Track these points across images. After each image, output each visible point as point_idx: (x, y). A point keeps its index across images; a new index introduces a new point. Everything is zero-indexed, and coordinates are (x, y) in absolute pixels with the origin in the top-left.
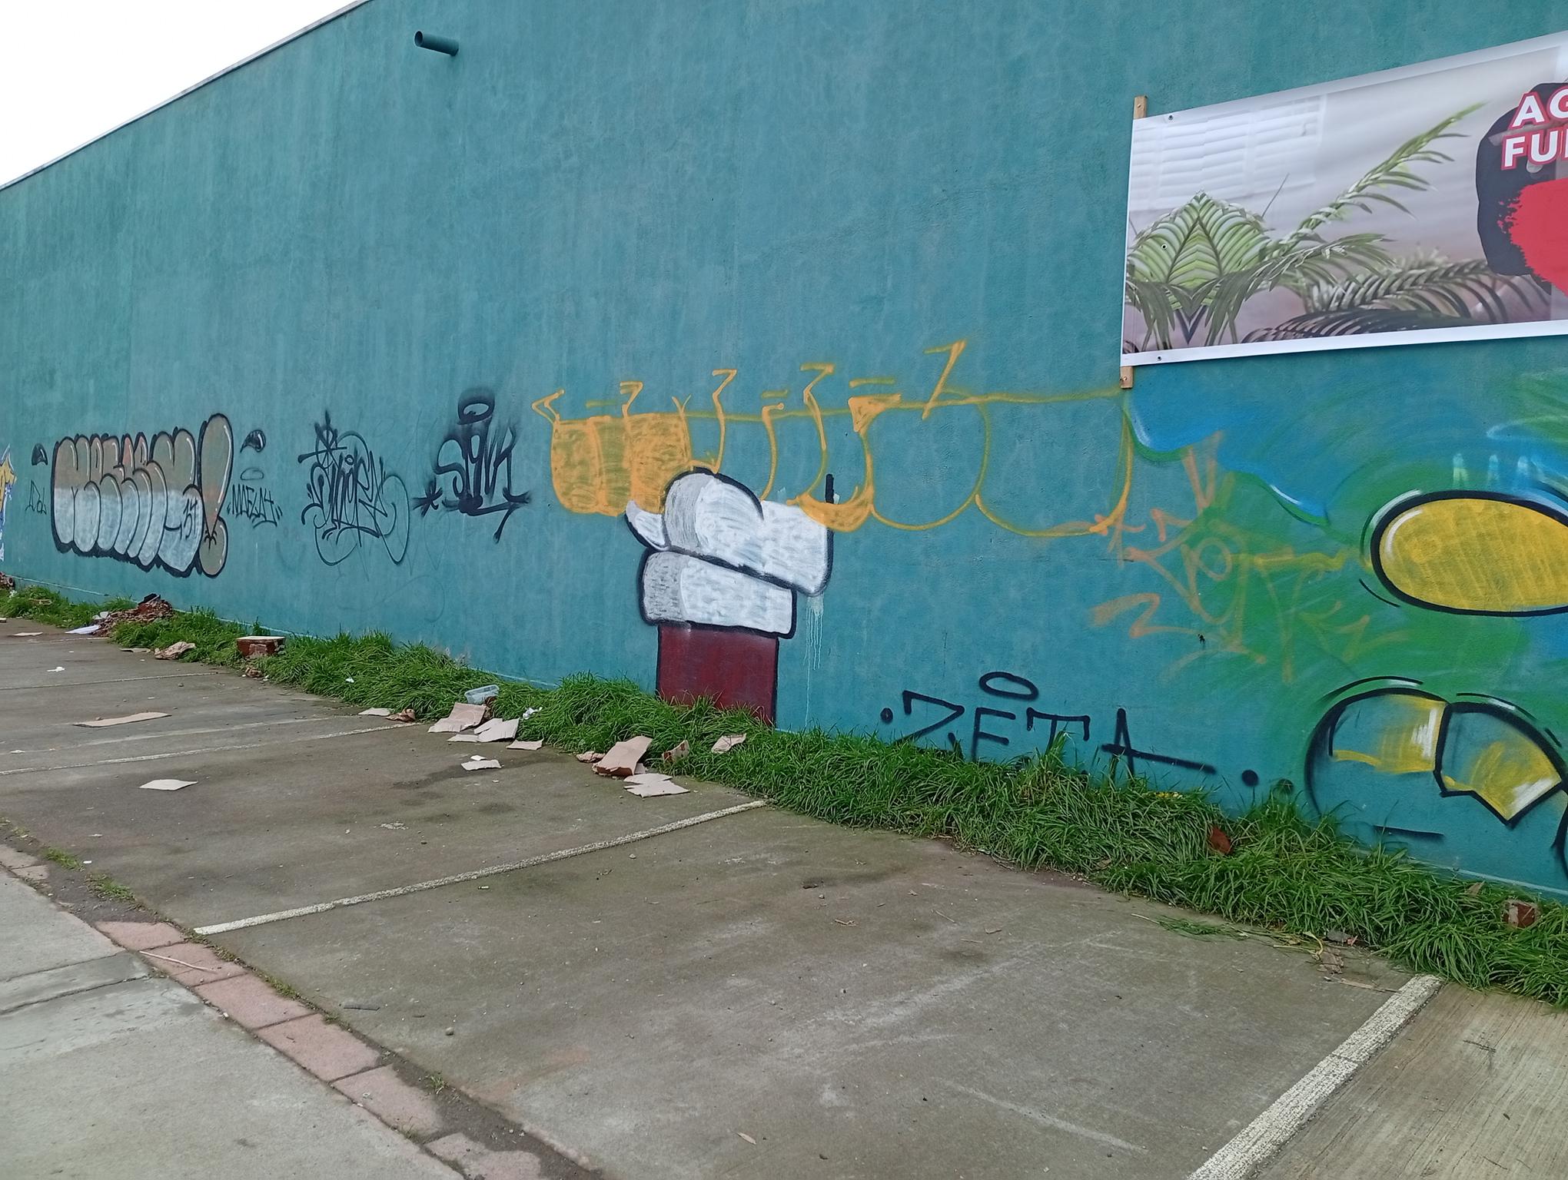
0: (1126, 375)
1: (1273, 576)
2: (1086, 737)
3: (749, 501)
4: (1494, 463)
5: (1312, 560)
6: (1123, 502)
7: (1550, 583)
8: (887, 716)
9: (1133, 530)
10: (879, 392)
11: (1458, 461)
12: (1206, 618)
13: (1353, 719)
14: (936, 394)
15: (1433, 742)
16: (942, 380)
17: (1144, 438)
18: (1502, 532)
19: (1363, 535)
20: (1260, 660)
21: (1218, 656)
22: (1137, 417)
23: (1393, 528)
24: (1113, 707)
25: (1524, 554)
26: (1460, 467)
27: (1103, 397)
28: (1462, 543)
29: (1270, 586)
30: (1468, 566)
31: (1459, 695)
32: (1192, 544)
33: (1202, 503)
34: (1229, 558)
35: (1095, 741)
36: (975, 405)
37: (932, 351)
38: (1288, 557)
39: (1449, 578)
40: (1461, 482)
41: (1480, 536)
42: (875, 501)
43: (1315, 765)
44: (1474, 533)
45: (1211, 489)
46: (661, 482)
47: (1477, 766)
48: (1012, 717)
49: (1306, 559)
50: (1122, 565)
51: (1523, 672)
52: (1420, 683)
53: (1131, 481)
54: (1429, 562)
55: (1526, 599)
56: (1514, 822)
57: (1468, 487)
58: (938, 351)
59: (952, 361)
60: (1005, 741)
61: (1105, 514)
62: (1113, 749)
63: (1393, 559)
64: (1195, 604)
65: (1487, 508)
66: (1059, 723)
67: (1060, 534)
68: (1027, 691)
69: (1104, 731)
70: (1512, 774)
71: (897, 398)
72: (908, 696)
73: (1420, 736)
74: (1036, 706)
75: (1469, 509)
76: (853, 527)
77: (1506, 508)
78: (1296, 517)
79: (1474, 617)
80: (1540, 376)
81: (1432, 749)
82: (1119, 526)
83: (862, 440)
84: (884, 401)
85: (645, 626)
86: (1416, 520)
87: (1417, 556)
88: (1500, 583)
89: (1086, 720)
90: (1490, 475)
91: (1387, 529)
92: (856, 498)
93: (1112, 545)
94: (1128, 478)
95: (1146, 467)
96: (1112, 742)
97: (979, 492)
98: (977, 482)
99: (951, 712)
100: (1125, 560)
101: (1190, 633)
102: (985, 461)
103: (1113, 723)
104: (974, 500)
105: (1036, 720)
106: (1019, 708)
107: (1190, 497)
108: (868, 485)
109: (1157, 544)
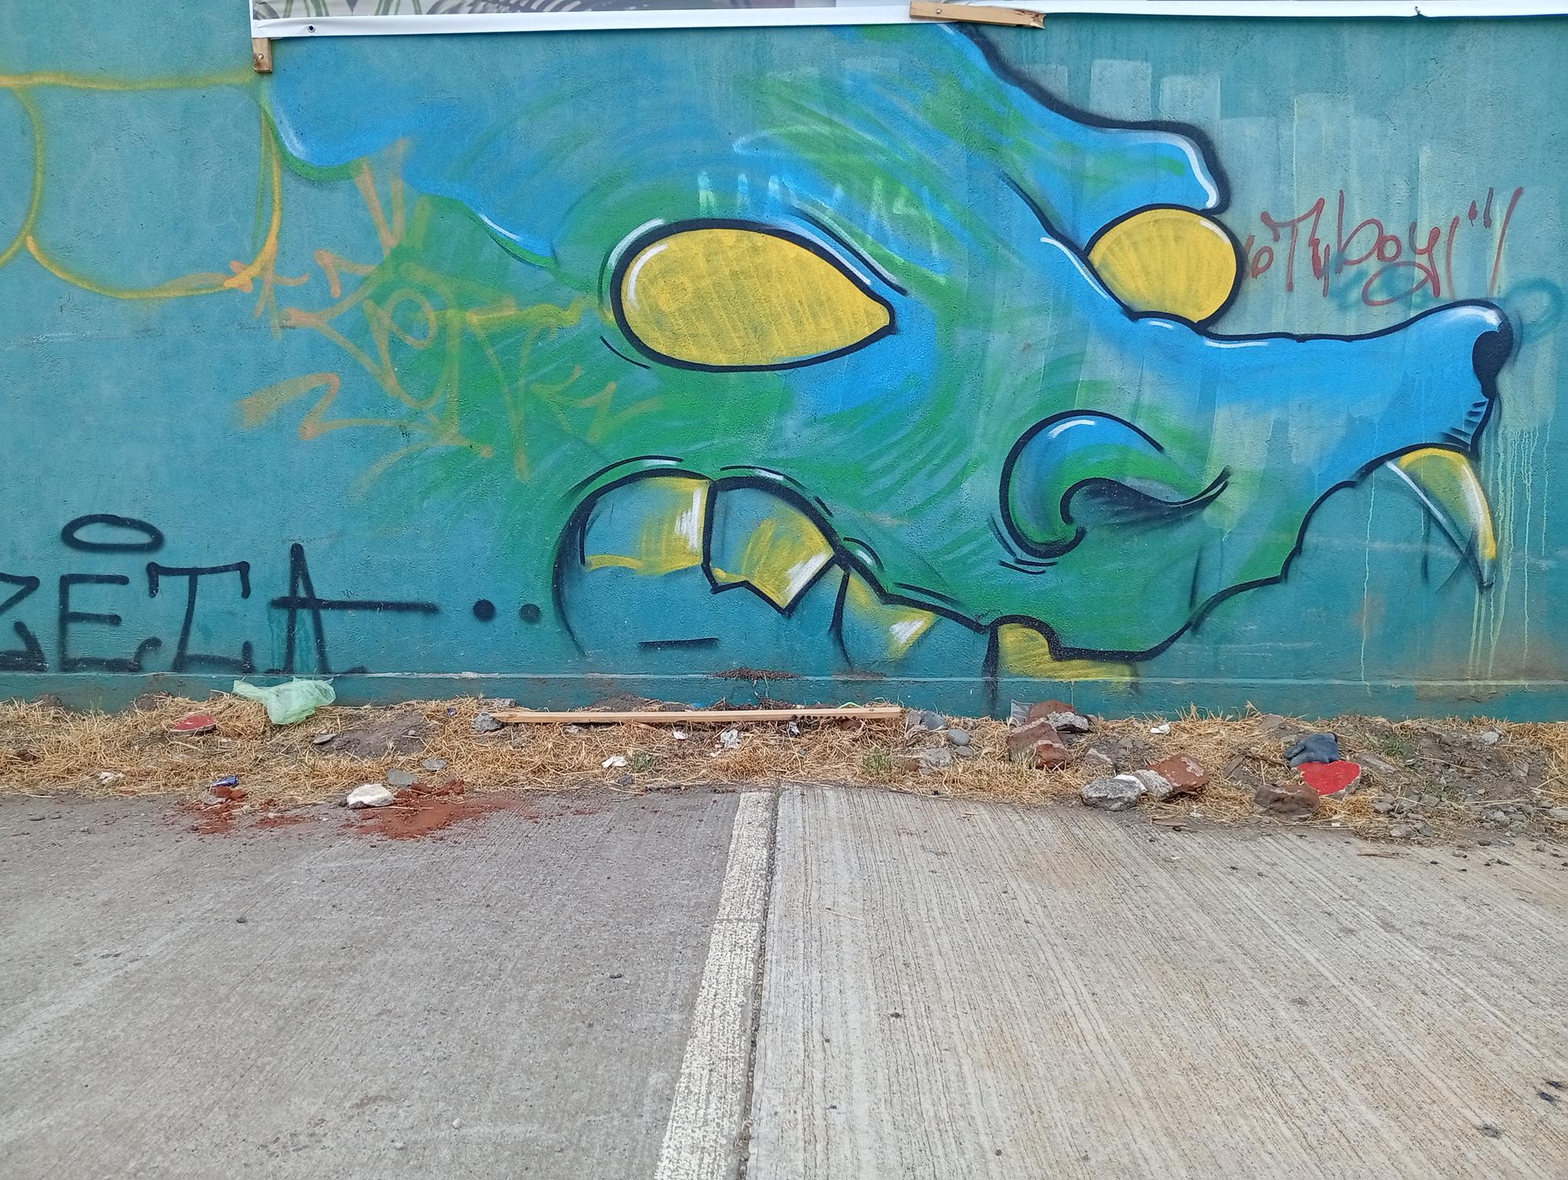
0: (261, 50)
1: (492, 339)
2: (246, 592)
5: (538, 313)
6: (272, 240)
7: (810, 327)
9: (290, 283)
11: (703, 181)
12: (408, 403)
13: (605, 516)
15: (699, 529)
17: (296, 147)
19: (601, 278)
20: (485, 452)
21: (429, 452)
22: (283, 116)
23: (636, 268)
24: (283, 542)
25: (781, 295)
26: (706, 189)
27: (230, 85)
28: (714, 284)
29: (490, 351)
30: (722, 313)
31: (723, 469)
32: (379, 298)
33: (389, 240)
35: (261, 596)
36: (10, 92)
38: (510, 312)
39: (703, 328)
40: (709, 207)
45: (398, 220)
47: (748, 551)
48: (123, 580)
49: (534, 313)
50: (280, 334)
52: (680, 460)
53: (281, 211)
55: (786, 348)
57: (717, 214)
60: (115, 620)
61: (247, 260)
62: (288, 604)
63: (638, 308)
64: (391, 383)
66: (201, 578)
67: (178, 294)
68: (144, 538)
69: (272, 580)
70: (785, 554)
73: (684, 524)
74: (161, 558)
75: (719, 241)
77: (759, 239)
78: (515, 256)
79: (732, 374)
80: (786, 77)
82: (269, 277)
86: (661, 257)
87: (666, 303)
89: (243, 568)
90: (739, 201)
91: (628, 271)
93: (261, 306)
94: (277, 206)
95: (303, 189)
96: (286, 594)
97: (33, 232)
98: (27, 215)
99: (15, 589)
100: (283, 327)
101: (387, 424)
102: (39, 182)
103: (284, 566)
104: (24, 245)
105: (162, 580)
106: (133, 566)
107: (370, 231)
109: (328, 301)
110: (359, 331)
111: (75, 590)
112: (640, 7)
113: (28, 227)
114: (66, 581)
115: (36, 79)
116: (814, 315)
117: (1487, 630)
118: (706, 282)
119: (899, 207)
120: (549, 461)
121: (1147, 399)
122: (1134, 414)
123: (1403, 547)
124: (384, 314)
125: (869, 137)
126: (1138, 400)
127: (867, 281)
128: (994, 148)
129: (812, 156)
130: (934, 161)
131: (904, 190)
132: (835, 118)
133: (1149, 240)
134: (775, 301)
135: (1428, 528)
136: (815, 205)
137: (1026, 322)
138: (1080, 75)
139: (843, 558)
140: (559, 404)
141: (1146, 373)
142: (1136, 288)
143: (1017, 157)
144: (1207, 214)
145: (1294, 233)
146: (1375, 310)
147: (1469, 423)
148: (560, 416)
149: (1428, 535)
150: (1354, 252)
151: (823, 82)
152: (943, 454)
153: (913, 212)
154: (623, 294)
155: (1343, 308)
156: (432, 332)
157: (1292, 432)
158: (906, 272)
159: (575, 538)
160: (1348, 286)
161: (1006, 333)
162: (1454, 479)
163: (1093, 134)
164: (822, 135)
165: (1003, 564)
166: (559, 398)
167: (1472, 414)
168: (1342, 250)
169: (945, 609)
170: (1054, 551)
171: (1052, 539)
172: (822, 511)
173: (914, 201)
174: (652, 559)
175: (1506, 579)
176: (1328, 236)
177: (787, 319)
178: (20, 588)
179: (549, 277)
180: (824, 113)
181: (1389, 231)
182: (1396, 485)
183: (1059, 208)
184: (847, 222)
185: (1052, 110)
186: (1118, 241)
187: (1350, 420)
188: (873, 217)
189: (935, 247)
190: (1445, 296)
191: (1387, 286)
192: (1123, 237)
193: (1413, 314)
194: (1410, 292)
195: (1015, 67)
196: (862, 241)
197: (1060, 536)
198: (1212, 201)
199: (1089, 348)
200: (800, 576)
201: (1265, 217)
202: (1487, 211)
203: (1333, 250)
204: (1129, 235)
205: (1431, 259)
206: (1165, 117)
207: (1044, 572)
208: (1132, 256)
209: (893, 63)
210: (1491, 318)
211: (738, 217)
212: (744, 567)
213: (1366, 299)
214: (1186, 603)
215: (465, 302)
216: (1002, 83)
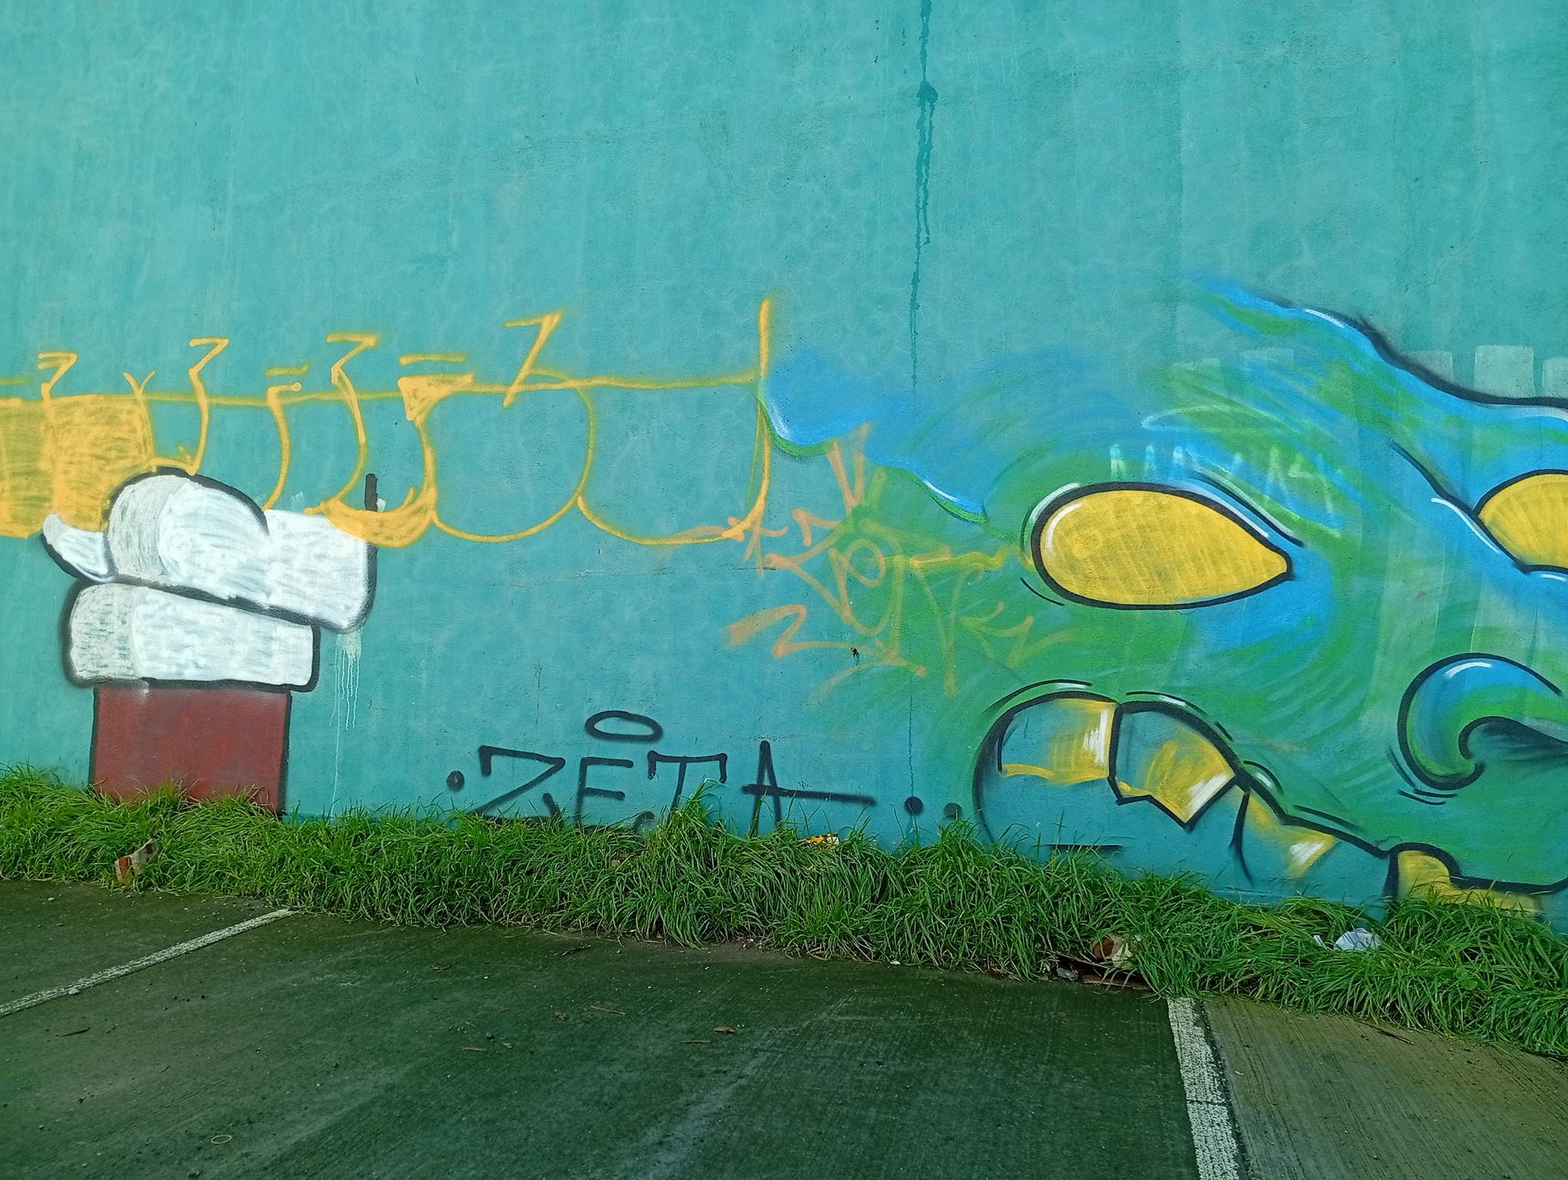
2: (723, 778)
3: (245, 510)
4: (1150, 454)
5: (970, 559)
6: (760, 502)
7: (1211, 573)
8: (456, 781)
9: (773, 534)
10: (442, 371)
11: (1114, 451)
12: (859, 628)
13: (1020, 730)
14: (522, 375)
16: (530, 359)
17: (783, 430)
19: (1023, 531)
21: (874, 671)
22: (774, 407)
23: (1053, 523)
24: (755, 739)
26: (1117, 458)
27: (735, 384)
29: (928, 589)
30: (1130, 560)
31: (1128, 694)
33: (851, 502)
34: (882, 561)
35: (735, 782)
36: (574, 390)
37: (515, 324)
38: (946, 558)
39: (1111, 572)
40: (1119, 473)
41: (1141, 528)
42: (439, 507)
43: (984, 785)
44: (1134, 525)
45: (859, 486)
46: (104, 488)
47: (1152, 769)
48: (629, 764)
50: (762, 574)
51: (1190, 666)
52: (1089, 685)
53: (769, 478)
54: (1091, 557)
55: (1188, 590)
56: (1191, 825)
57: (1126, 478)
58: (523, 324)
59: (543, 335)
60: (620, 796)
61: (741, 516)
62: (756, 790)
64: (847, 614)
65: (1146, 499)
66: (689, 765)
67: (687, 542)
68: (647, 731)
69: (744, 769)
70: (1187, 772)
71: (468, 379)
72: (486, 754)
73: (1092, 741)
74: (659, 748)
75: (1128, 501)
76: (406, 541)
77: (1165, 499)
78: (952, 514)
79: (1138, 612)
80: (1190, 366)
81: (1105, 754)
82: (757, 530)
83: (418, 431)
84: (449, 382)
85: (73, 691)
86: (1076, 514)
87: (1078, 551)
88: (1163, 575)
89: (722, 759)
90: (1147, 467)
91: (1048, 523)
92: (411, 503)
93: (749, 552)
95: (786, 462)
96: (755, 782)
97: (582, 494)
98: (580, 481)
99: (546, 767)
100: (765, 568)
101: (842, 646)
102: (588, 455)
103: (754, 759)
104: (576, 503)
105: (659, 765)
106: (637, 753)
107: (838, 495)
108: (428, 487)
109: (801, 549)
110: (824, 572)
111: (590, 769)
113: (579, 490)
114: (586, 763)
115: (594, 382)
116: (1215, 563)
118: (1116, 535)
119: (1295, 472)
121: (1542, 644)
122: (1530, 658)
126: (1533, 644)
127: (1265, 535)
129: (1213, 430)
130: (1328, 433)
131: (1299, 458)
132: (1235, 399)
133: (1538, 501)
134: (1178, 550)
137: (1419, 572)
138: (1467, 359)
139: (1242, 779)
140: (983, 633)
141: (1541, 622)
142: (1525, 540)
143: (1407, 429)
148: (984, 643)
151: (1224, 370)
152: (1341, 688)
153: (1308, 476)
154: (1041, 543)
156: (882, 573)
158: (1302, 526)
159: (993, 748)
161: (1400, 582)
163: (1479, 409)
164: (1223, 413)
165: (1403, 793)
166: (983, 629)
169: (1344, 833)
170: (1455, 783)
171: (1451, 772)
172: (1223, 735)
173: (1310, 465)
174: (1063, 770)
177: (1189, 565)
178: (549, 767)
180: (1224, 395)
183: (1448, 471)
184: (1246, 484)
185: (1438, 389)
186: (1507, 502)
188: (1270, 479)
189: (1330, 506)
192: (1513, 499)
195: (1402, 353)
196: (1260, 499)
197: (1459, 769)
199: (1483, 597)
200: (1202, 794)
204: (1518, 497)
206: (1549, 394)
207: (1443, 803)
208: (1522, 516)
209: (1289, 353)
211: (1145, 481)
212: (1147, 783)
215: (910, 550)
216: (1390, 366)
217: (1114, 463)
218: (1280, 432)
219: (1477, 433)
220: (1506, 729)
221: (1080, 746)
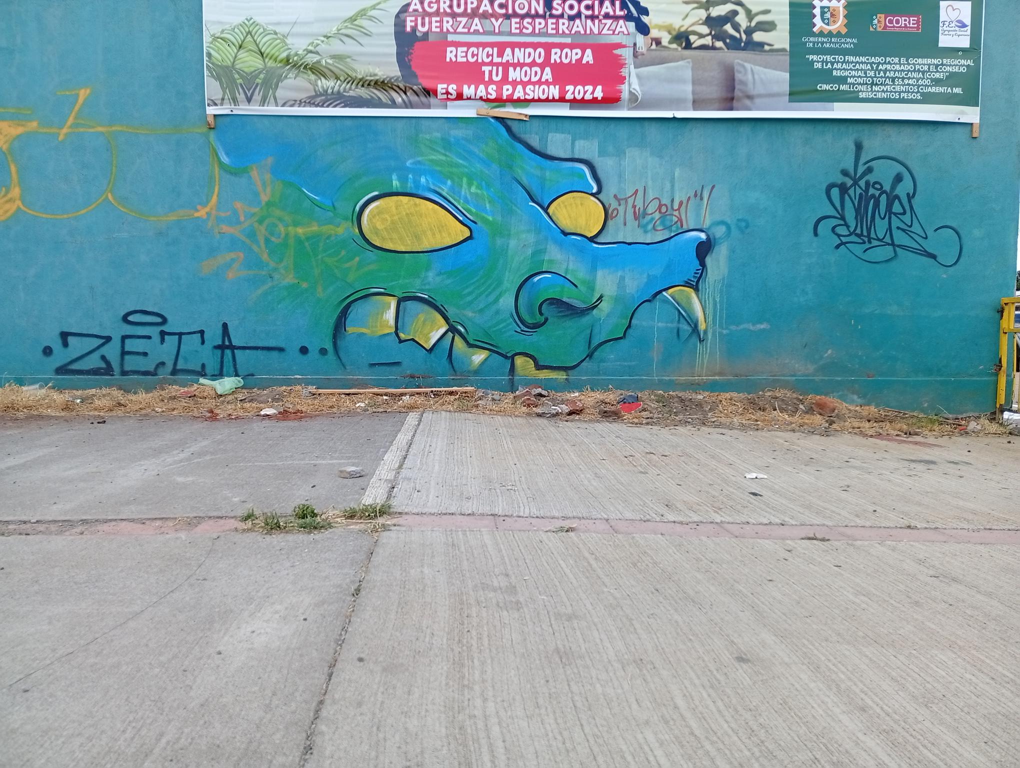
0: (211, 120)
1: (308, 239)
2: (203, 342)
6: (215, 197)
8: (48, 351)
9: (222, 215)
10: (17, 118)
11: (394, 177)
14: (70, 122)
16: (73, 114)
17: (225, 159)
18: (416, 212)
20: (304, 285)
21: (281, 285)
24: (219, 322)
27: (197, 133)
29: (307, 244)
32: (260, 222)
33: (264, 198)
35: (209, 344)
36: (102, 133)
37: (63, 93)
38: (315, 228)
39: (395, 236)
41: (407, 214)
42: (22, 199)
45: (268, 190)
48: (149, 337)
49: (325, 229)
50: (218, 236)
53: (220, 185)
57: (400, 190)
58: (67, 93)
59: (81, 101)
60: (145, 354)
61: (205, 205)
62: (221, 347)
64: (265, 257)
65: (409, 201)
66: (183, 337)
67: (174, 218)
68: (159, 320)
69: (214, 336)
70: (429, 327)
71: (35, 124)
72: (65, 336)
74: (166, 328)
75: (401, 201)
77: (418, 200)
80: (428, 137)
82: (214, 212)
83: (4, 153)
84: (22, 125)
86: (377, 207)
87: (380, 226)
88: (417, 237)
89: (202, 332)
90: (409, 185)
92: (4, 196)
93: (210, 224)
94: (217, 183)
95: (228, 176)
96: (220, 343)
97: (111, 192)
98: (109, 184)
99: (101, 341)
100: (219, 233)
101: (264, 273)
102: (114, 171)
103: (219, 331)
104: (107, 196)
105: (166, 337)
106: (154, 332)
107: (256, 194)
108: (14, 187)
109: (238, 222)
110: (252, 235)
111: (127, 341)
112: (368, 107)
113: (109, 189)
114: (124, 338)
115: (113, 128)
116: (440, 232)
117: (703, 357)
118: (396, 218)
119: (473, 189)
120: (331, 289)
121: (571, 267)
122: (566, 273)
123: (669, 325)
124: (262, 228)
125: (461, 162)
127: (461, 219)
128: (510, 167)
129: (438, 168)
131: (475, 183)
132: (447, 153)
135: (679, 318)
136: (440, 187)
137: (524, 236)
138: (544, 140)
139: (452, 329)
141: (571, 257)
142: (566, 223)
143: (520, 171)
144: (593, 195)
145: (626, 202)
146: (658, 233)
147: (694, 277)
148: (336, 271)
149: (679, 320)
150: (650, 210)
151: (443, 139)
152: (492, 287)
153: (479, 191)
155: (646, 232)
156: (283, 236)
157: (627, 280)
158: (476, 215)
160: (648, 224)
162: (689, 299)
163: (549, 162)
165: (516, 332)
166: (335, 263)
167: (696, 273)
168: (645, 209)
170: (536, 326)
171: (535, 322)
174: (374, 329)
175: (710, 337)
176: (639, 204)
177: (429, 233)
178: (104, 341)
179: (331, 214)
180: (443, 151)
181: (663, 202)
182: (666, 301)
186: (559, 205)
187: (649, 276)
188: (463, 193)
189: (488, 205)
190: (685, 227)
191: (663, 223)
193: (672, 234)
194: (672, 226)
195: (518, 135)
197: (538, 320)
198: (595, 190)
199: (548, 246)
201: (615, 196)
202: (701, 194)
203: (642, 209)
204: (563, 203)
205: (679, 213)
206: (576, 157)
208: (564, 211)
209: (470, 132)
210: (703, 236)
213: (654, 228)
214: (587, 347)
215: (296, 224)
217: (394, 183)
218: (466, 170)
219: (548, 174)
220: (556, 302)
221: (382, 318)
